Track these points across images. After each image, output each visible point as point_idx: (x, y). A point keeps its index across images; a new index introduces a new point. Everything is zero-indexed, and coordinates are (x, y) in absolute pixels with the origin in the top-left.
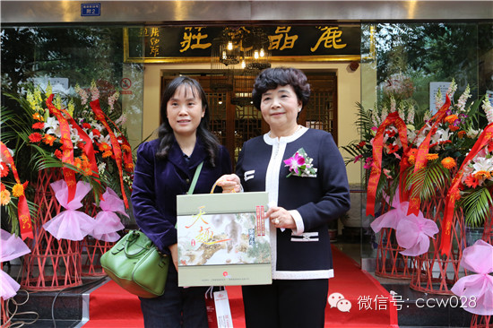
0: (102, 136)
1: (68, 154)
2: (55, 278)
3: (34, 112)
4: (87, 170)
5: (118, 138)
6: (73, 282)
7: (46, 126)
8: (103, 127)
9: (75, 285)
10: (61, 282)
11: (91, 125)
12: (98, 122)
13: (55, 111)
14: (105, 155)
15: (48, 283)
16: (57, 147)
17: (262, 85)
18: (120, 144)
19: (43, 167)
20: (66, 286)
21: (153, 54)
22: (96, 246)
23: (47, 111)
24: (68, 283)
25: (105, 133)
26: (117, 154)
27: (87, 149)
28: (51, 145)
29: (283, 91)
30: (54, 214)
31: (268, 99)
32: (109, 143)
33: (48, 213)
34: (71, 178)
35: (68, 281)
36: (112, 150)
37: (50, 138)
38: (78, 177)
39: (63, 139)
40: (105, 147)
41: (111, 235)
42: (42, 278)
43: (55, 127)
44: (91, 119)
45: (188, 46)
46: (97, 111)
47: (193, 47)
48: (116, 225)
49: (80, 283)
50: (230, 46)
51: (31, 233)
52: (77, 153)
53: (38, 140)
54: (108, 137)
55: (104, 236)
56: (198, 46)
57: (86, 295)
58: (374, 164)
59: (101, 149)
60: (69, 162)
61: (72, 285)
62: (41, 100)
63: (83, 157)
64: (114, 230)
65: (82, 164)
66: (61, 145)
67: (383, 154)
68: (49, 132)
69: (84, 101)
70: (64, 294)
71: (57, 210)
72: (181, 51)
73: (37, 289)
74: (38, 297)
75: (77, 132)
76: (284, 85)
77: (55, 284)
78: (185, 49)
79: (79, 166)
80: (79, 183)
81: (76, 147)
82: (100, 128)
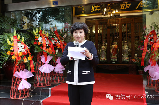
0: (57, 42)
1: (45, 48)
2: (42, 84)
3: (35, 35)
4: (51, 52)
5: (63, 42)
6: (47, 85)
7: (39, 39)
8: (58, 39)
9: (48, 86)
10: (44, 85)
11: (54, 38)
12: (57, 37)
13: (42, 35)
14: (58, 47)
15: (40, 85)
16: (42, 45)
17: (74, 28)
18: (63, 44)
19: (36, 52)
20: (45, 86)
21: (83, 13)
22: (56, 75)
23: (39, 35)
24: (46, 85)
25: (58, 41)
26: (62, 47)
27: (51, 46)
28: (40, 45)
29: (81, 31)
30: (42, 65)
31: (76, 33)
32: (60, 43)
33: (40, 65)
34: (45, 55)
35: (46, 84)
36: (60, 46)
37: (39, 43)
38: (48, 54)
39: (43, 43)
40: (58, 45)
41: (61, 71)
42: (38, 83)
43: (41, 40)
44: (55, 36)
45: (94, 10)
46: (57, 34)
47: (95, 10)
48: (62, 68)
49: (50, 85)
50: (105, 10)
51: (34, 70)
52: (48, 47)
53: (36, 44)
54: (59, 42)
55: (58, 71)
56: (97, 10)
57: (50, 89)
58: (144, 48)
59: (57, 46)
60: (45, 50)
61: (47, 86)
62: (38, 32)
63: (50, 48)
64: (61, 70)
65: (49, 50)
66: (43, 45)
67: (148, 45)
68: (40, 41)
69: (52, 31)
70: (44, 88)
71: (42, 64)
72: (91, 12)
73: (37, 87)
74: (37, 89)
75: (48, 41)
76: (81, 29)
77: (42, 85)
78: (93, 11)
79: (48, 51)
80: (48, 56)
81: (47, 45)
82: (57, 39)
